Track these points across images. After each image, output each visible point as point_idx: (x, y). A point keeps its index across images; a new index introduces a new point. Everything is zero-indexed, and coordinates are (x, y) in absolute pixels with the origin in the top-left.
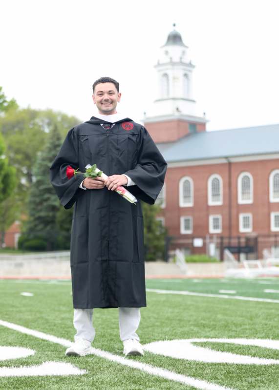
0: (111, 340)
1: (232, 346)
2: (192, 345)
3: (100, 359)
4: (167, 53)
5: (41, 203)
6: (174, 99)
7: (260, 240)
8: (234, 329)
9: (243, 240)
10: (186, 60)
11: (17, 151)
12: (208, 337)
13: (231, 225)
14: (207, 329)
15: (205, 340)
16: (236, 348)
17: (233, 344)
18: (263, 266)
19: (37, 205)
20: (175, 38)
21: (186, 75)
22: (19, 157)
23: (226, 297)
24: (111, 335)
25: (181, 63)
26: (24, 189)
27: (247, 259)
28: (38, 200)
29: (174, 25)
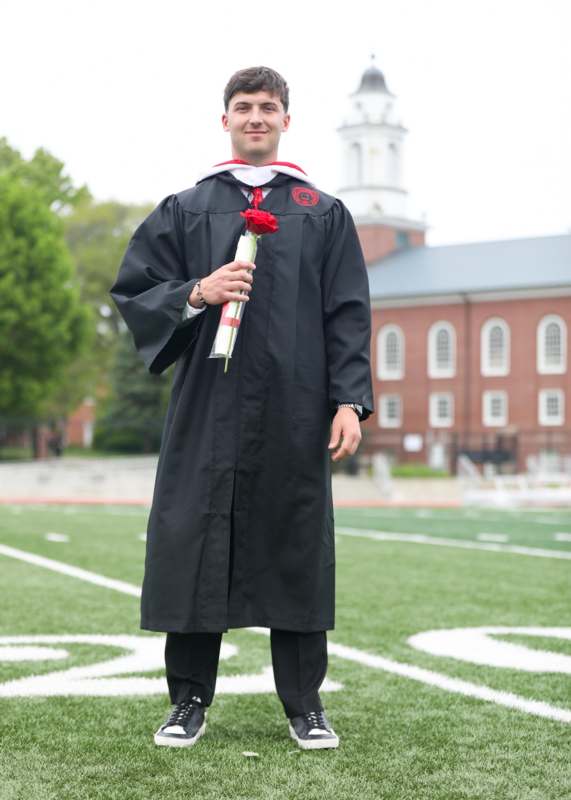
0: (349, 628)
1: (555, 643)
2: (490, 640)
3: (350, 662)
4: (359, 106)
5: (133, 370)
6: (372, 188)
7: (523, 440)
8: (540, 609)
9: (492, 441)
10: (393, 119)
11: (92, 277)
12: (507, 624)
13: (468, 412)
14: (497, 611)
15: (505, 630)
16: (564, 645)
17: (555, 639)
18: (531, 486)
19: (127, 372)
20: (373, 81)
21: (392, 146)
22: (95, 287)
23: (495, 548)
24: (342, 619)
25: (383, 124)
26: (104, 344)
27: (500, 473)
28: (129, 363)
29: (373, 57)
